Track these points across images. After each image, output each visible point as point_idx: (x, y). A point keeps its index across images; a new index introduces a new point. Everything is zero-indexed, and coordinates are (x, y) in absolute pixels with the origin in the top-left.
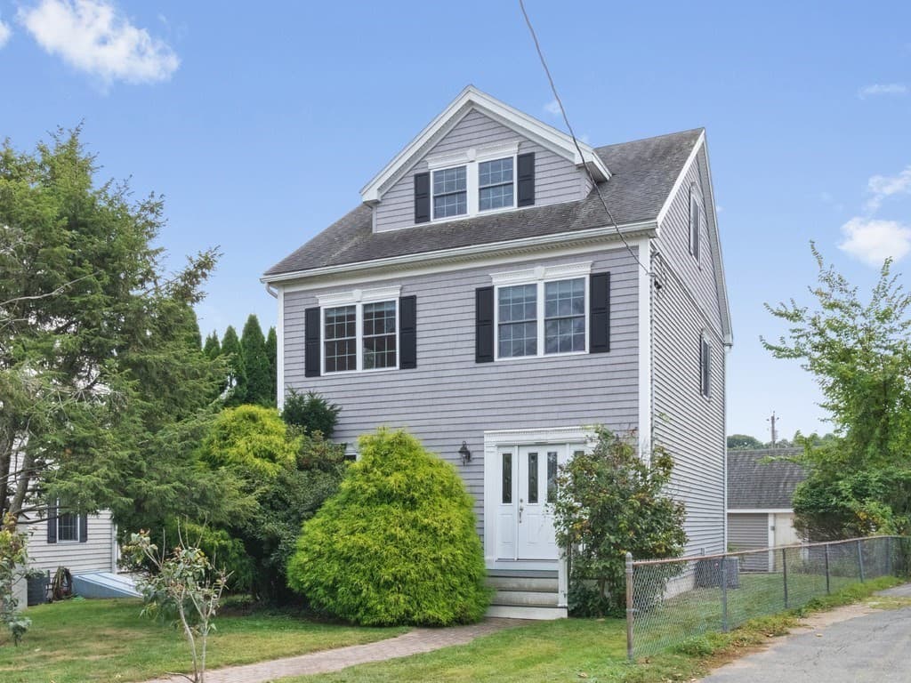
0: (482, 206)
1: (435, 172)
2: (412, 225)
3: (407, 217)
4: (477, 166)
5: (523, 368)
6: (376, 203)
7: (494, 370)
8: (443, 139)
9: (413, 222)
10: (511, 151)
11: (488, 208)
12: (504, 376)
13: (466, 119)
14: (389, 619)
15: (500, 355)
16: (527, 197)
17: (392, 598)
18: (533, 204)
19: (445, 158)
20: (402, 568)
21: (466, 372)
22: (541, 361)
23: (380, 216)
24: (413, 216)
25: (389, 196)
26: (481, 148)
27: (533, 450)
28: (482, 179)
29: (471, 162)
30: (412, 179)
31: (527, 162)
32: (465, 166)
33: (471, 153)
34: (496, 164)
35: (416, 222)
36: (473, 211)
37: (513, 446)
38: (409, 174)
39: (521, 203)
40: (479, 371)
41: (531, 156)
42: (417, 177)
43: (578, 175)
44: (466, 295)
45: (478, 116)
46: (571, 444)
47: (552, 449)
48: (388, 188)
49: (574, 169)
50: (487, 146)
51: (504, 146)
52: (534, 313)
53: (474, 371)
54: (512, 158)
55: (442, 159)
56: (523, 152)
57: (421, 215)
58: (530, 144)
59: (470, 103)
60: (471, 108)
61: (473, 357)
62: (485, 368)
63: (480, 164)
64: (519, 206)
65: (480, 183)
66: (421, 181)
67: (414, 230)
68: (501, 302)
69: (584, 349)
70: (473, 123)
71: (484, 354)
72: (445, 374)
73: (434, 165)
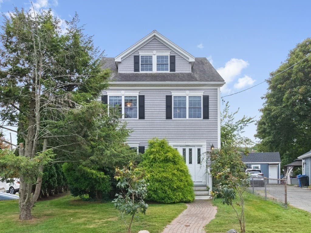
0: (158, 69)
1: (141, 56)
2: (133, 72)
3: (131, 69)
4: (156, 56)
5: (182, 122)
6: (120, 63)
7: (172, 122)
8: (144, 46)
9: (134, 71)
10: (168, 54)
11: (160, 70)
12: (176, 124)
13: (152, 41)
14: (178, 201)
15: (174, 118)
16: (173, 69)
17: (177, 194)
18: (175, 71)
19: (146, 52)
20: (178, 184)
21: (162, 122)
22: (187, 120)
23: (121, 67)
24: (133, 69)
25: (125, 61)
26: (158, 51)
27: (184, 148)
28: (158, 61)
29: (154, 55)
30: (133, 57)
31: (173, 58)
32: (152, 56)
33: (155, 52)
34: (162, 57)
35: (135, 71)
36: (155, 70)
37: (178, 146)
38: (132, 55)
39: (171, 71)
40: (167, 122)
41: (174, 56)
42: (135, 56)
43: (189, 65)
44: (162, 97)
45: (156, 40)
46: (197, 146)
47: (190, 148)
48: (125, 59)
49: (188, 63)
50: (161, 51)
51: (166, 52)
52: (185, 105)
53: (165, 122)
54: (168, 56)
55: (144, 52)
56: (172, 55)
57: (136, 69)
58: (173, 53)
59: (155, 36)
60: (154, 38)
61: (165, 117)
62: (169, 121)
63: (157, 56)
64: (170, 71)
65: (157, 62)
66: (136, 58)
67: (133, 74)
68: (174, 101)
69: (201, 118)
70: (155, 42)
71: (169, 116)
72: (155, 122)
73: (141, 54)
